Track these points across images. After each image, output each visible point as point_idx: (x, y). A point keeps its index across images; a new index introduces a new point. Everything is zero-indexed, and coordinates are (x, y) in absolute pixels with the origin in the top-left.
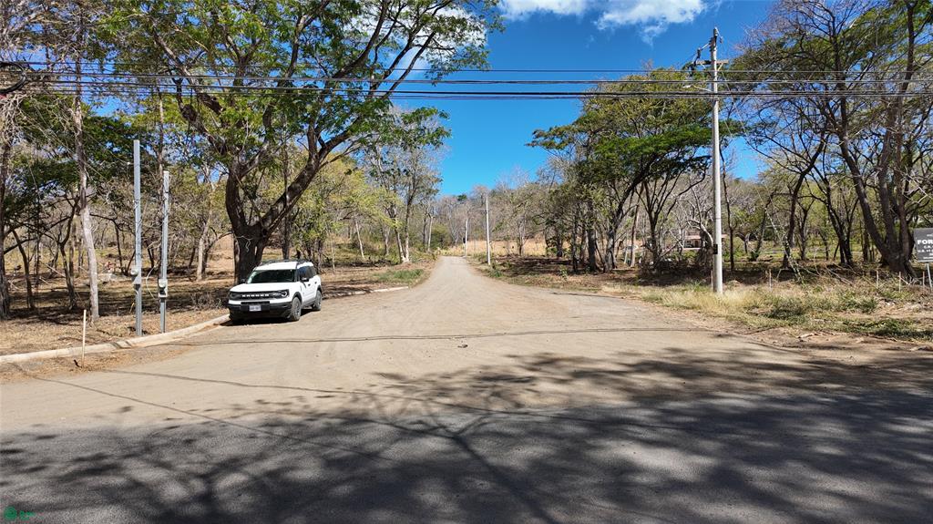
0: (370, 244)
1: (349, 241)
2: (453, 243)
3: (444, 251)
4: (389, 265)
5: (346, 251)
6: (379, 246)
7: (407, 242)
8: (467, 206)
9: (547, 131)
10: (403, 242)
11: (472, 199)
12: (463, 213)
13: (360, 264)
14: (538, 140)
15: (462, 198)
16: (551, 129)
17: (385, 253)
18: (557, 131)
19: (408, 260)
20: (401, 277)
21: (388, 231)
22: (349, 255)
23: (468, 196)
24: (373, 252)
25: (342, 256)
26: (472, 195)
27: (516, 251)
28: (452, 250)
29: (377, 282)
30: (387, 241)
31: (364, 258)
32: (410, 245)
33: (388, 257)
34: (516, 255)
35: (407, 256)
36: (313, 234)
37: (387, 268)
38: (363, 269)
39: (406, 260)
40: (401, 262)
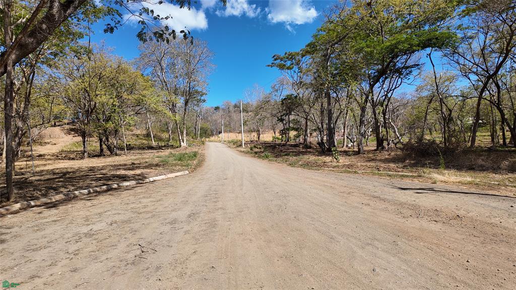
0: (159, 134)
1: (145, 132)
2: (212, 135)
3: (207, 139)
4: (171, 149)
5: (141, 139)
6: (165, 135)
7: (185, 133)
8: (221, 112)
9: (282, 55)
10: (182, 133)
11: (223, 109)
12: (217, 116)
13: (151, 148)
14: (275, 62)
15: (217, 108)
16: (286, 54)
17: (170, 140)
18: (289, 55)
19: (185, 145)
20: (180, 159)
21: (171, 126)
22: (144, 141)
23: (220, 107)
24: (161, 139)
25: (138, 142)
26: (223, 106)
27: (256, 139)
28: (212, 138)
29: (157, 165)
30: (170, 132)
31: (154, 144)
32: (187, 134)
33: (171, 143)
34: (257, 141)
35: (185, 142)
36: (110, 125)
37: (169, 150)
38: (152, 151)
39: (184, 144)
40: (180, 146)
